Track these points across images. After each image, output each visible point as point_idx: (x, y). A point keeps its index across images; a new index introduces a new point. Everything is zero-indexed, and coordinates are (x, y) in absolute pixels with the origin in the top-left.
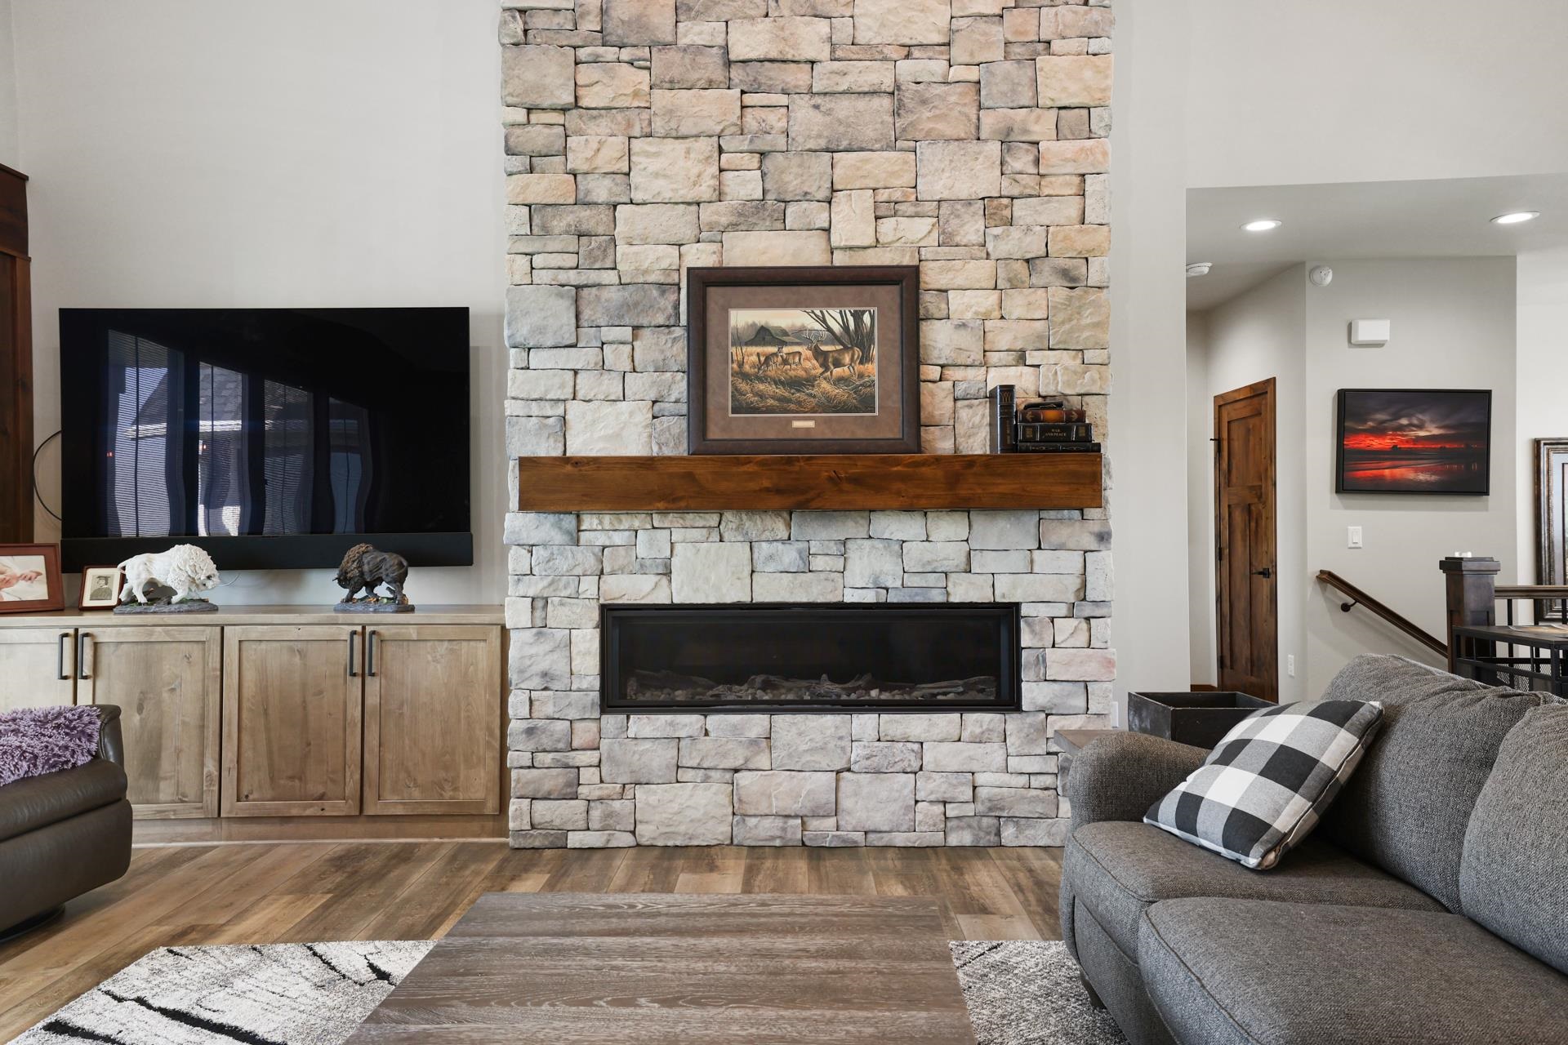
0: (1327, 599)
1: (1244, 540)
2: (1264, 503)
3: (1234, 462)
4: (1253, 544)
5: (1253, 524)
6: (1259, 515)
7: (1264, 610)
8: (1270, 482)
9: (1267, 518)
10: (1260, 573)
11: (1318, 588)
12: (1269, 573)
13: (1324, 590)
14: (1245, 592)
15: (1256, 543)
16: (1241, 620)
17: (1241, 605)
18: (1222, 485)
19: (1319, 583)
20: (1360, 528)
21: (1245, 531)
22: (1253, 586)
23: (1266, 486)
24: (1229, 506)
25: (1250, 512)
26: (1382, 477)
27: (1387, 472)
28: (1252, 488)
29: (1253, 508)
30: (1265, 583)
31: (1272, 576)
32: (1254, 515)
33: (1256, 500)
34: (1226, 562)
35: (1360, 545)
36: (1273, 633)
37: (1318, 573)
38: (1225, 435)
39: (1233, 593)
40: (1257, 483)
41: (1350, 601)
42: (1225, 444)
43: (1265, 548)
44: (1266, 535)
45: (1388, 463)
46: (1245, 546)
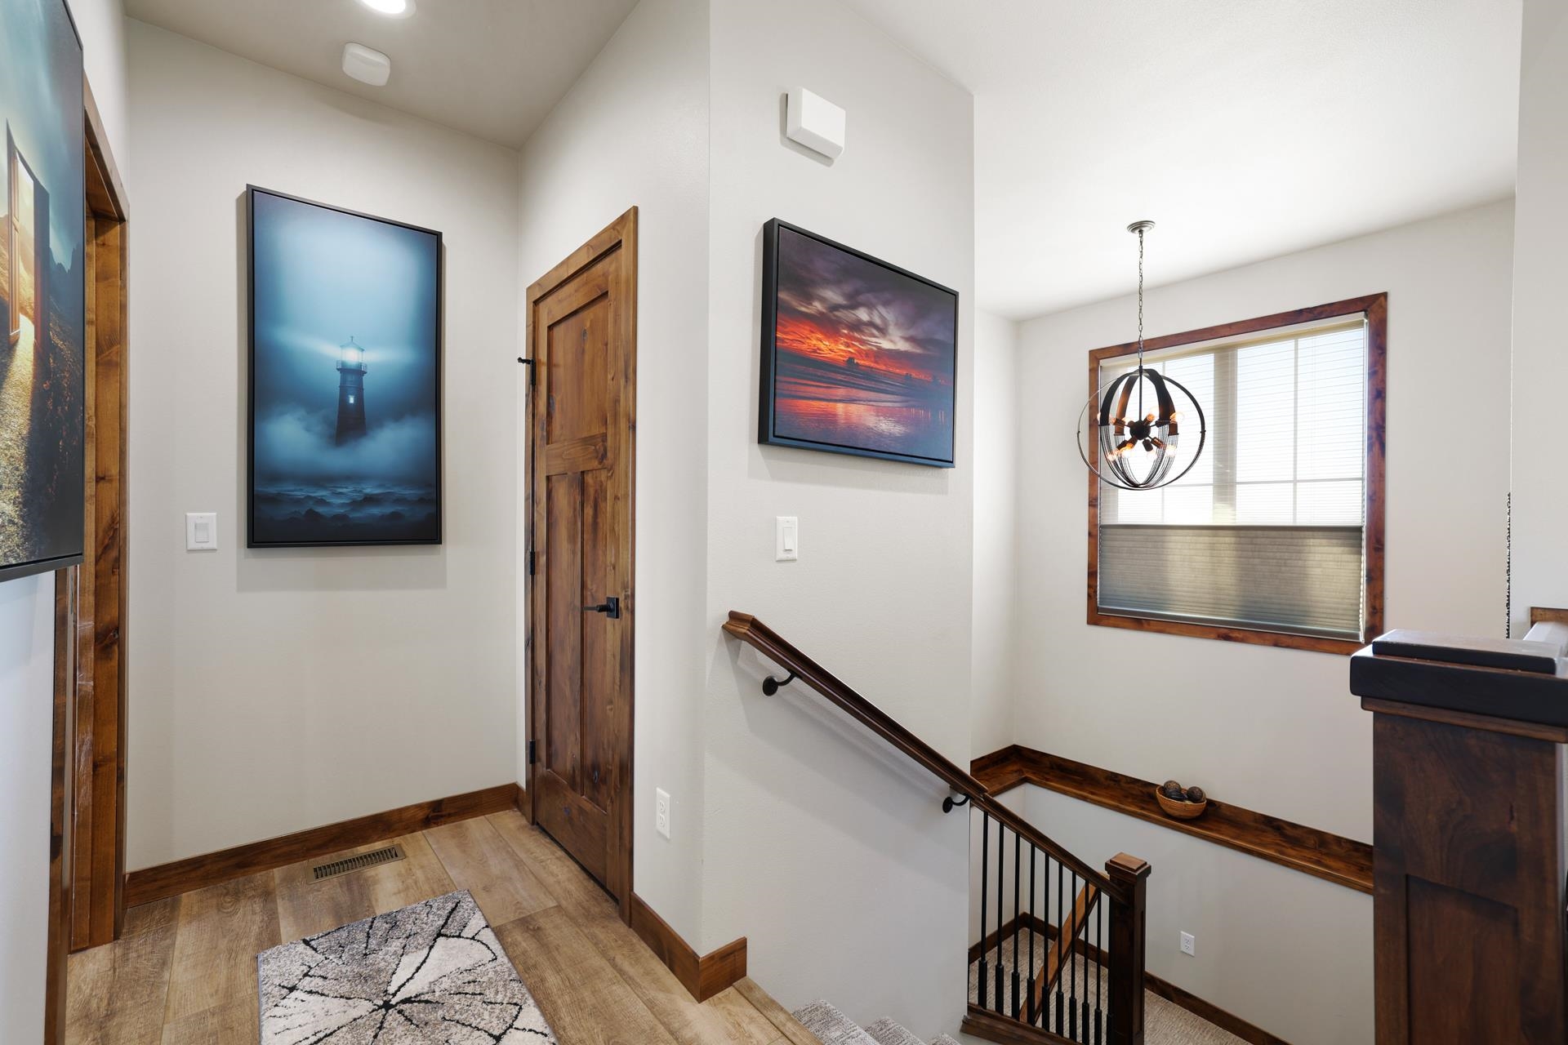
0: (740, 673)
1: (572, 539)
2: (611, 469)
3: (557, 398)
4: (588, 548)
5: (589, 511)
6: (601, 492)
7: (608, 679)
8: (623, 424)
9: (616, 498)
10: (602, 609)
11: (725, 649)
12: (618, 608)
13: (735, 653)
14: (573, 638)
15: (594, 546)
16: (566, 687)
17: (566, 659)
18: (538, 442)
19: (727, 640)
20: (795, 519)
21: (575, 522)
22: (588, 630)
23: (616, 434)
24: (548, 478)
25: (583, 488)
26: (830, 418)
27: (840, 408)
28: (587, 441)
29: (589, 479)
30: (609, 628)
31: (625, 614)
32: (591, 491)
33: (595, 464)
34: (541, 578)
35: (795, 555)
36: (626, 735)
37: (726, 619)
38: (543, 356)
39: (553, 634)
40: (596, 430)
41: (781, 673)
42: (543, 372)
43: (610, 559)
44: (613, 530)
45: (841, 392)
46: (574, 553)
